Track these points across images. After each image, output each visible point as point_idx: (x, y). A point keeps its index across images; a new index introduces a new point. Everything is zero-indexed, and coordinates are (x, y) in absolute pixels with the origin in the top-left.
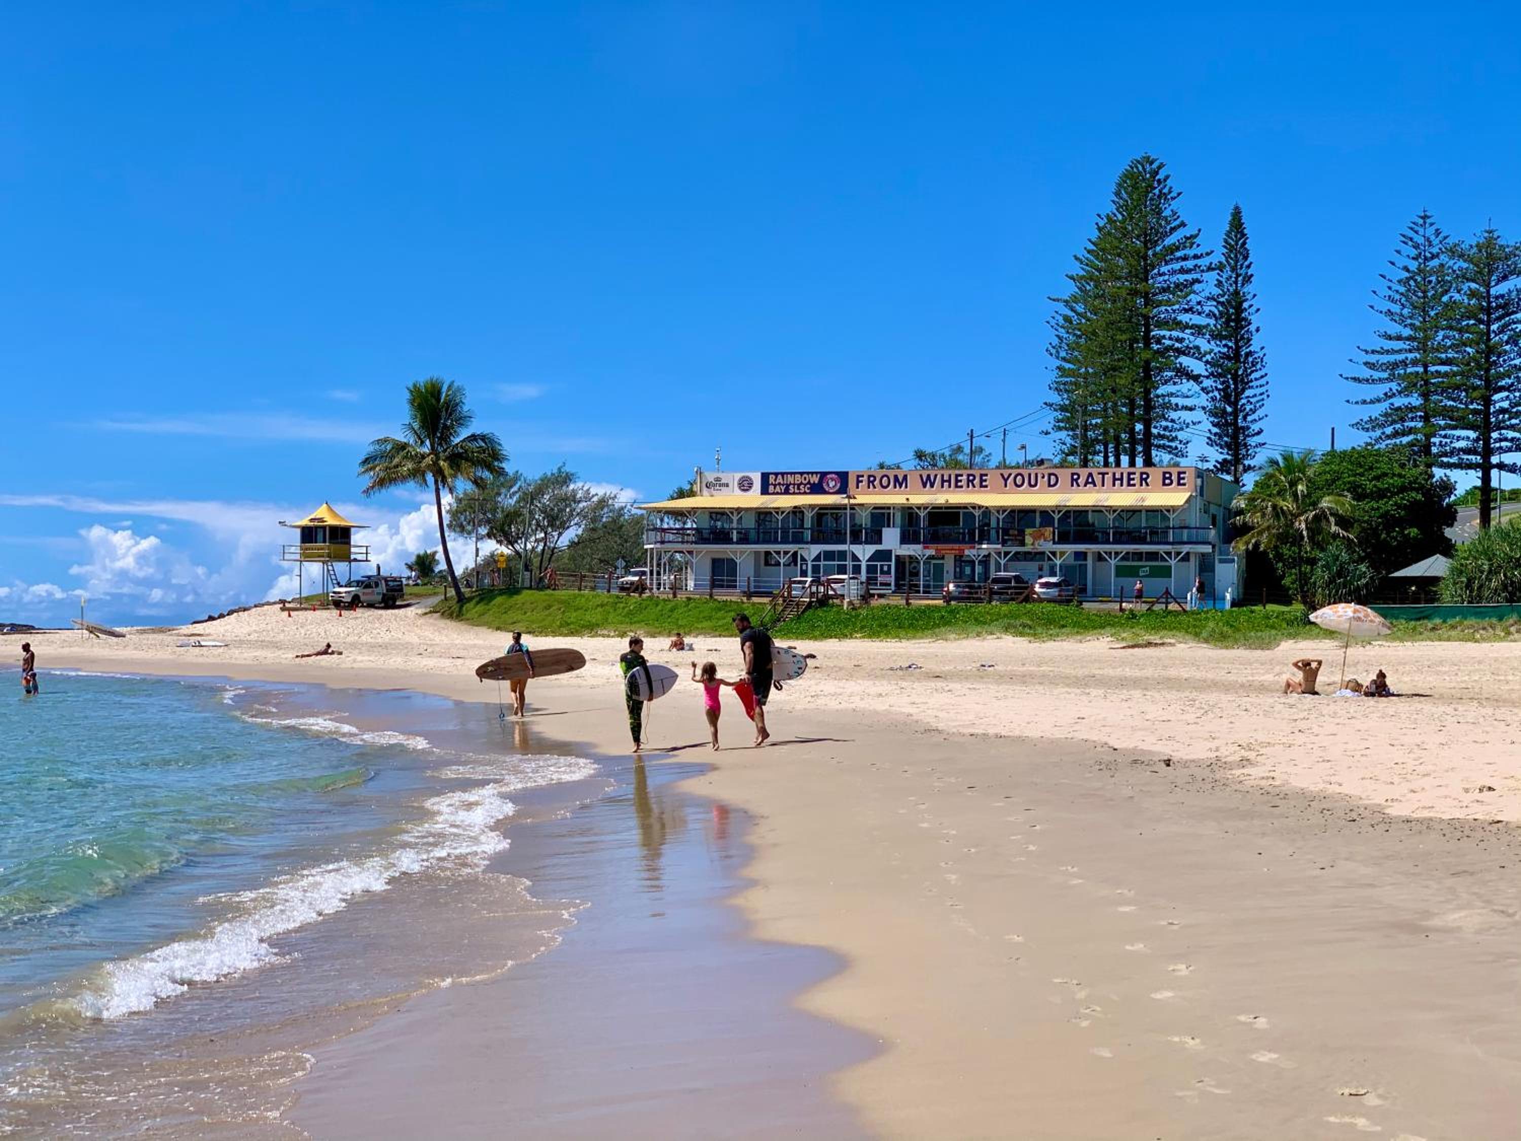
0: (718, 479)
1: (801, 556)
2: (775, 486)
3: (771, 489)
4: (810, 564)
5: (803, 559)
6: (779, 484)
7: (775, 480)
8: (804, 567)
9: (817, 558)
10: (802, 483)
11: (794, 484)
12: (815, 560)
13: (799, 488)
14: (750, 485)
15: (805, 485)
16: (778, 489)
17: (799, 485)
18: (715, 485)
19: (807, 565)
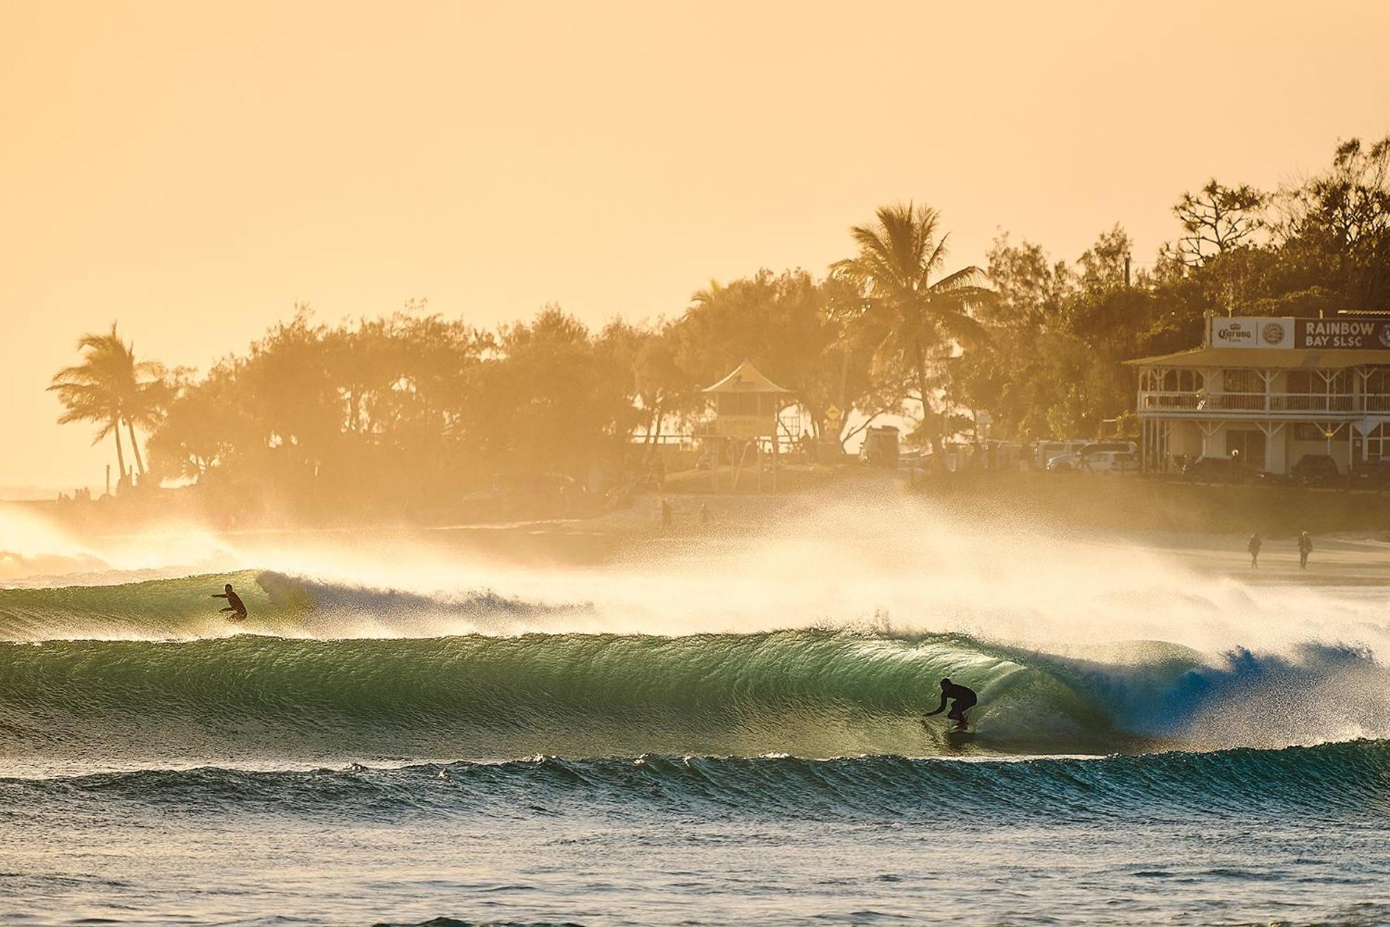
0: (1235, 327)
1: (1354, 429)
2: (1314, 337)
3: (1309, 341)
4: (1366, 441)
5: (1356, 433)
6: (1320, 334)
7: (1315, 330)
8: (1358, 444)
9: (1376, 432)
10: (1350, 334)
11: (1340, 335)
12: (1371, 435)
13: (1346, 341)
14: (1280, 337)
15: (1355, 337)
16: (1318, 341)
17: (1346, 337)
18: (1230, 334)
19: (1361, 441)
